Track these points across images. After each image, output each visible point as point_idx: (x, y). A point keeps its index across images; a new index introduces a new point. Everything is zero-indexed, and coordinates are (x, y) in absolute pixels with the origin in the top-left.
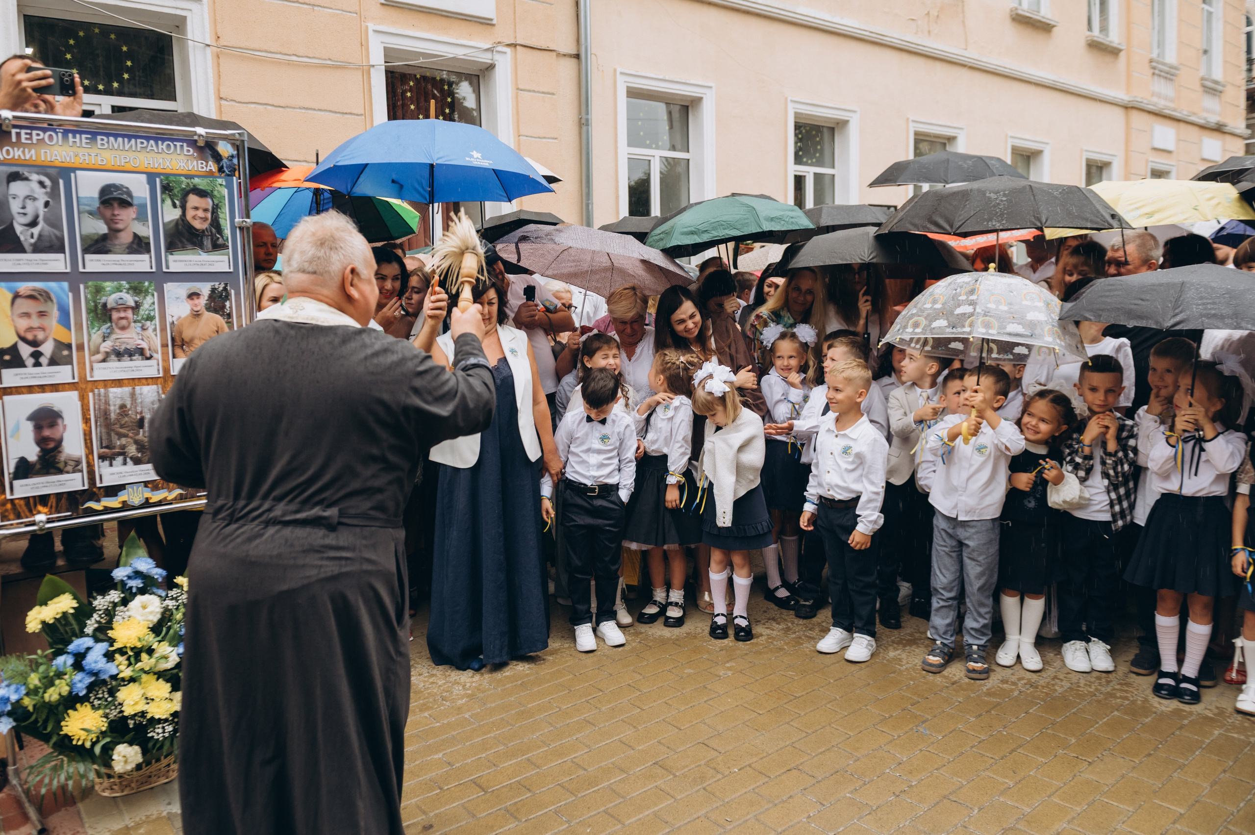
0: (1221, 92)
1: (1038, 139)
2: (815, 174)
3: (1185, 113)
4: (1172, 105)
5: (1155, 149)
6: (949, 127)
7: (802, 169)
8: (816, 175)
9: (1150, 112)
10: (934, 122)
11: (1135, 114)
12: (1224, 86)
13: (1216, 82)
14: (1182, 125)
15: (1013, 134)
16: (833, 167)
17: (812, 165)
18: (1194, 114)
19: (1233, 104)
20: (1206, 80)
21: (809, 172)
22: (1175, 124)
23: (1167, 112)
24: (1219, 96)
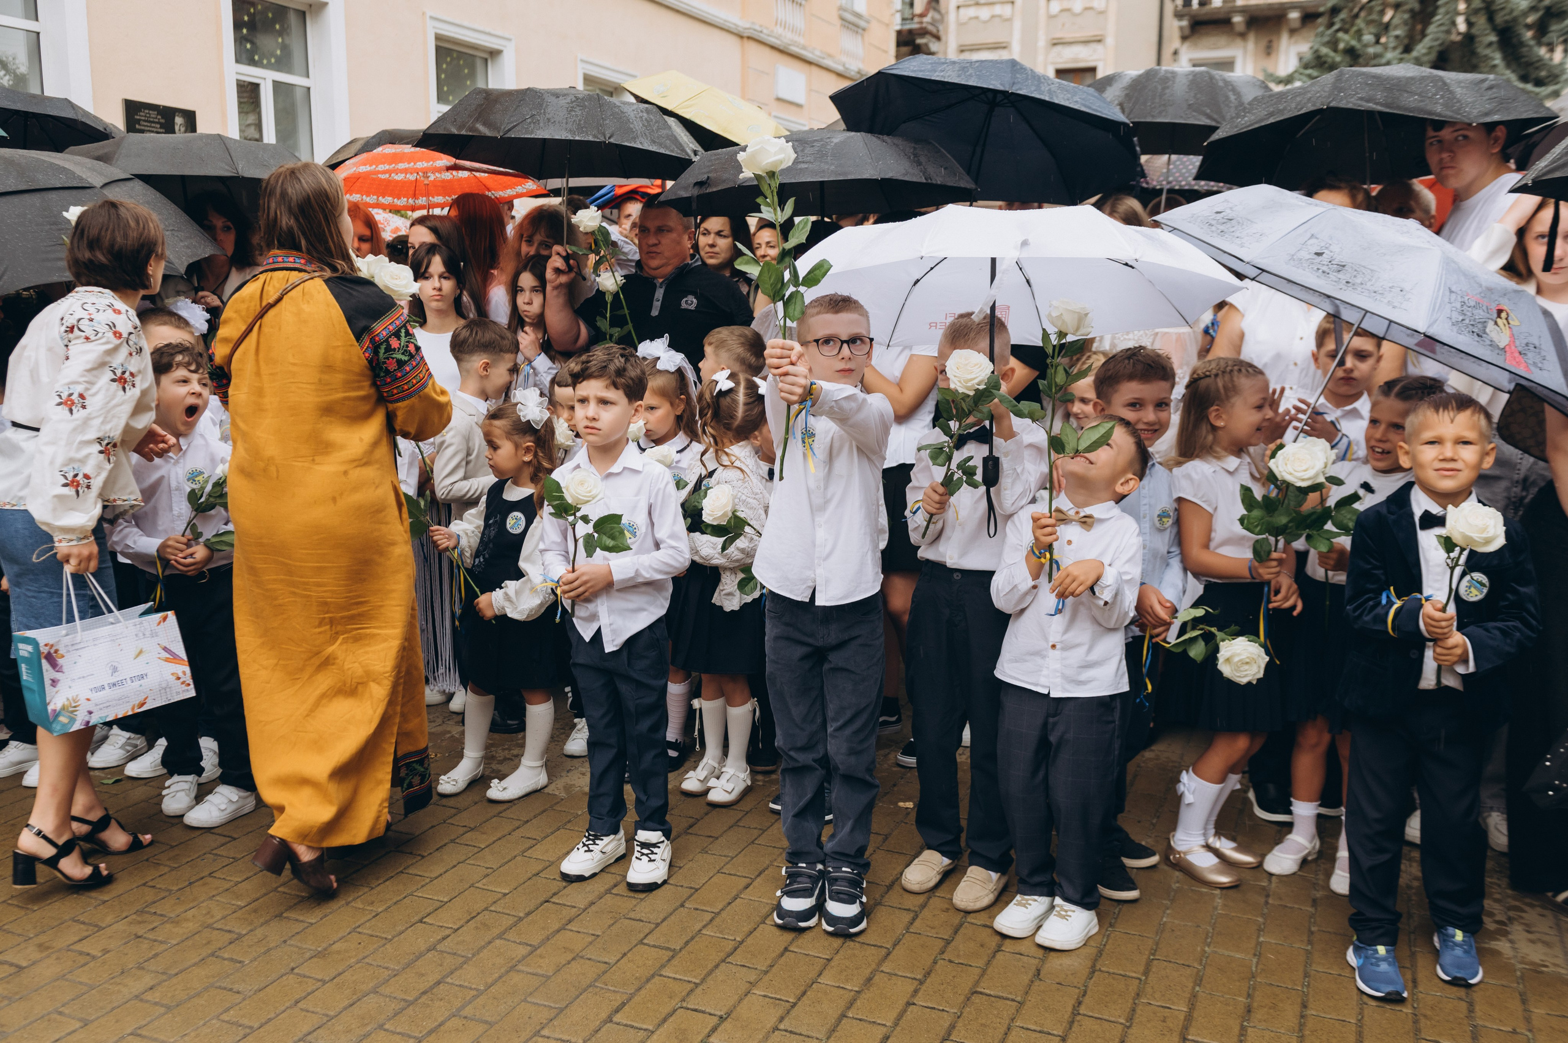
0: (864, 30)
1: (621, 69)
2: (274, 82)
3: (818, 53)
4: (801, 40)
5: (779, 99)
6: (489, 34)
7: (252, 73)
8: (277, 85)
9: (773, 47)
10: (466, 24)
11: (752, 47)
12: (868, 22)
13: (858, 15)
14: (814, 69)
15: (585, 58)
16: (308, 76)
17: (269, 67)
18: (830, 56)
19: (879, 48)
20: (845, 10)
21: (265, 78)
22: (806, 67)
23: (794, 49)
24: (862, 36)
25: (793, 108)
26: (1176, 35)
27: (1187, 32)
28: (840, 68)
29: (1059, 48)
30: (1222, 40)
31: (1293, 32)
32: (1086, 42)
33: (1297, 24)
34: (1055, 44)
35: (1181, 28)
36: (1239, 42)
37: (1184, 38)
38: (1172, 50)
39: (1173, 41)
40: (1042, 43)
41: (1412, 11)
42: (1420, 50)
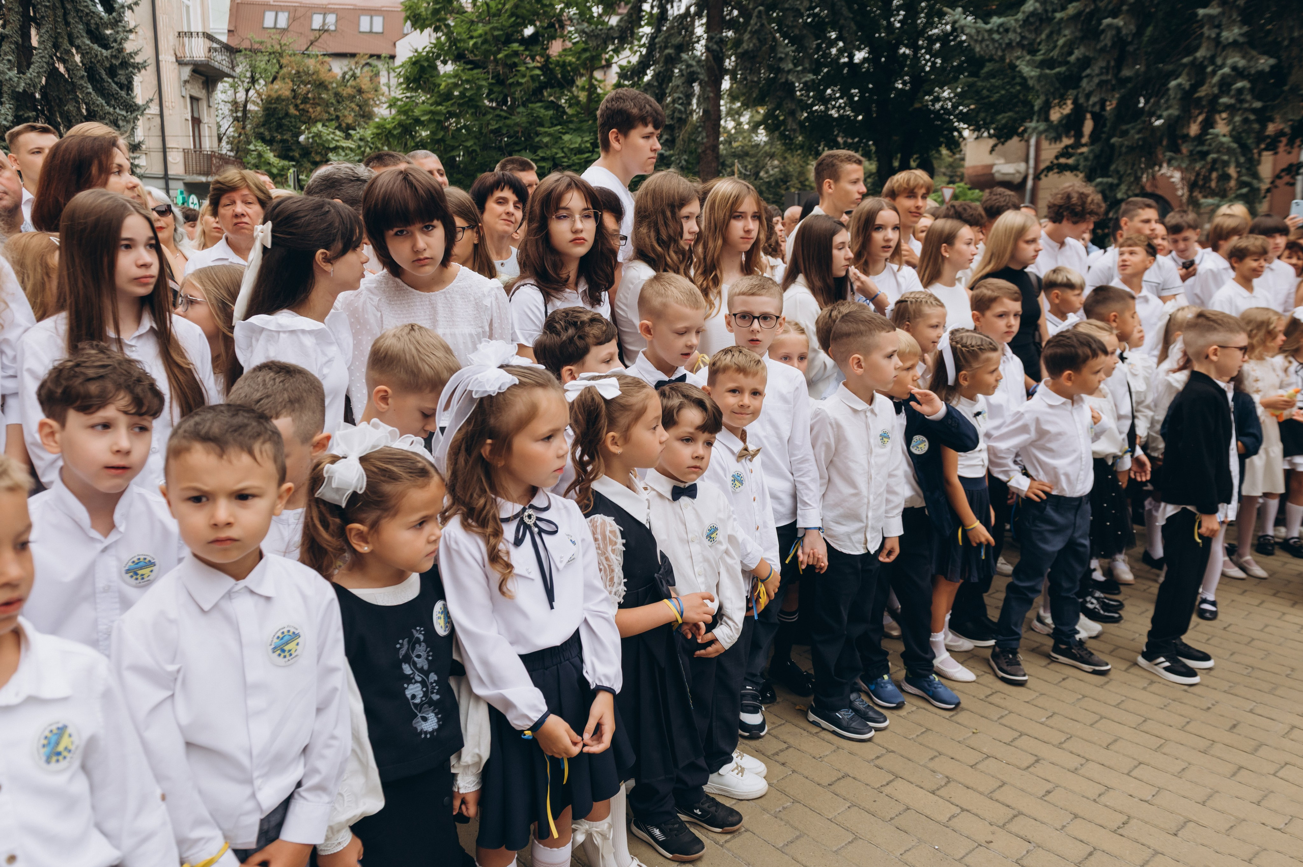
41: (16, 43)
42: (32, 72)
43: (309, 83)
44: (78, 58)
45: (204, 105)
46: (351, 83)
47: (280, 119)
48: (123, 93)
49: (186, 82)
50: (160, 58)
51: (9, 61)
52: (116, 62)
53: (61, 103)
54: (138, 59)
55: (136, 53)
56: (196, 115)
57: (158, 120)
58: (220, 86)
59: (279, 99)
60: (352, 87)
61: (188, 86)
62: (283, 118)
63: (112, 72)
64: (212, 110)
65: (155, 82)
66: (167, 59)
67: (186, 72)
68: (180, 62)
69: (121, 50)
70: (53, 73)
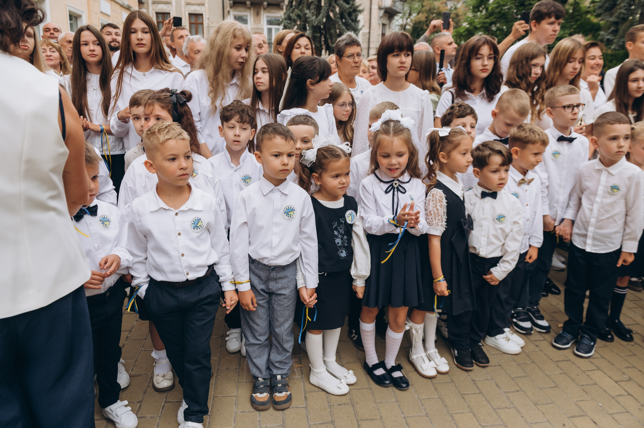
5: (102, 13)
14: (113, 3)
22: (110, 1)
25: (107, 17)
26: (228, 5)
27: (232, 5)
28: (121, 3)
29: (189, 6)
30: (243, 9)
31: (264, 9)
32: (199, 5)
33: (266, 7)
34: (187, 4)
35: (230, 4)
36: (248, 10)
37: (231, 7)
38: (227, 11)
39: (228, 8)
40: (183, 3)
41: (316, 5)
42: (320, 17)
43: (434, 13)
44: (337, 10)
45: (387, 27)
46: (454, 12)
47: (419, 32)
48: (353, 24)
49: (381, 17)
50: (373, 7)
51: (312, 13)
52: (351, 10)
53: (330, 29)
54: (360, 8)
55: (360, 5)
56: (383, 32)
57: (368, 35)
58: (396, 18)
59: (420, 22)
60: (454, 14)
61: (382, 19)
62: (421, 31)
63: (350, 14)
64: (391, 29)
65: (368, 18)
66: (375, 7)
67: (382, 12)
68: (380, 8)
69: (353, 5)
70: (328, 17)
